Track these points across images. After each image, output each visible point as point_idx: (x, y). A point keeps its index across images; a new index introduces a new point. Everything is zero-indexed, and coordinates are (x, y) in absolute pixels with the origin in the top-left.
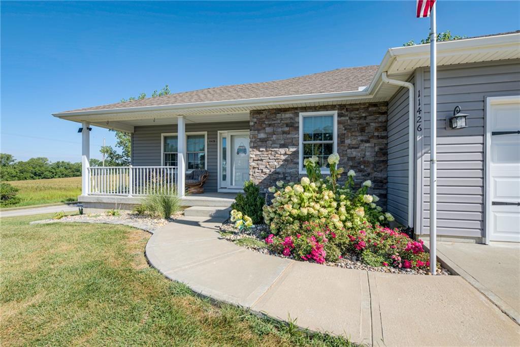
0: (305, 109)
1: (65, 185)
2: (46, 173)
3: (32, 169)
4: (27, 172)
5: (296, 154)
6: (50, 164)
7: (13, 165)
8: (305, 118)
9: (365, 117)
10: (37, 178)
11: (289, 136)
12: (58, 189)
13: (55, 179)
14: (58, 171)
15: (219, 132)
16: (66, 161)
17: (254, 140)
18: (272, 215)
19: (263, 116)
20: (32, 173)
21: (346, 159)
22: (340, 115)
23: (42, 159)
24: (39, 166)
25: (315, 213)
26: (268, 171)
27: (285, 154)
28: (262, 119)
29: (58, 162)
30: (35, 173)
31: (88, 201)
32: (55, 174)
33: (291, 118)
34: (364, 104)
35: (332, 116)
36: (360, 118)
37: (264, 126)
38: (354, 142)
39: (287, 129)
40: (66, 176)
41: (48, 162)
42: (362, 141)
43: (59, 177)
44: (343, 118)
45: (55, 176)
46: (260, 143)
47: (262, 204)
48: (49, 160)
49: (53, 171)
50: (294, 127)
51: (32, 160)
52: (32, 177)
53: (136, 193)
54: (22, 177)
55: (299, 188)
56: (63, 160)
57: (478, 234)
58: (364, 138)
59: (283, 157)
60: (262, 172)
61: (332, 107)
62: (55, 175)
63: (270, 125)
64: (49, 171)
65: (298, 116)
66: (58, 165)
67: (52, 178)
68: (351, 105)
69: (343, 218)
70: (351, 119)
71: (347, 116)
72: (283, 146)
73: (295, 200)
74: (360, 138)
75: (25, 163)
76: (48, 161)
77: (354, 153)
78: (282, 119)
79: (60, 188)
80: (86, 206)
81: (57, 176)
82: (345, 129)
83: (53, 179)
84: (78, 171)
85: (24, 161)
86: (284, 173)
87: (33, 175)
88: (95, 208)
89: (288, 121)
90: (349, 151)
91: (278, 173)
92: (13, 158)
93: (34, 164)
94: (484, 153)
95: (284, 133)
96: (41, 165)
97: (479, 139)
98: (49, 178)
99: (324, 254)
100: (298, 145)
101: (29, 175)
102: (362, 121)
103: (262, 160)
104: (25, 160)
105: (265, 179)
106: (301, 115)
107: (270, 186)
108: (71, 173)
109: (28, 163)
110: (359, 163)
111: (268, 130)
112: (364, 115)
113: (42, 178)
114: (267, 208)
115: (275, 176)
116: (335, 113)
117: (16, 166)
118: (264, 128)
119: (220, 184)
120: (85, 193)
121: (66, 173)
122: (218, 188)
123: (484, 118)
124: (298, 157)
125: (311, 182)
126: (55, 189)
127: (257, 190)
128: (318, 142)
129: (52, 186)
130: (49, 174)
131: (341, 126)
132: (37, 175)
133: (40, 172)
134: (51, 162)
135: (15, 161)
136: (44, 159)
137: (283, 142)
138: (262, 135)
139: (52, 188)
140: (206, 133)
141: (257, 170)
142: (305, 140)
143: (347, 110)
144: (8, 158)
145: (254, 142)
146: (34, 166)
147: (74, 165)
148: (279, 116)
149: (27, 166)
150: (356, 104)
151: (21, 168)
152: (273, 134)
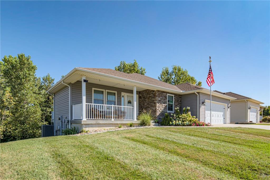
0: (168, 93)
11: (165, 100)
15: (122, 93)
27: (165, 106)
28: (159, 93)
31: (90, 123)
33: (166, 95)
37: (160, 96)
46: (159, 102)
60: (160, 111)
70: (176, 98)
72: (164, 103)
74: (177, 103)
90: (176, 106)
97: (205, 106)
100: (167, 103)
120: (84, 119)
138: (159, 99)
140: (116, 92)
143: (175, 95)
152: (162, 99)
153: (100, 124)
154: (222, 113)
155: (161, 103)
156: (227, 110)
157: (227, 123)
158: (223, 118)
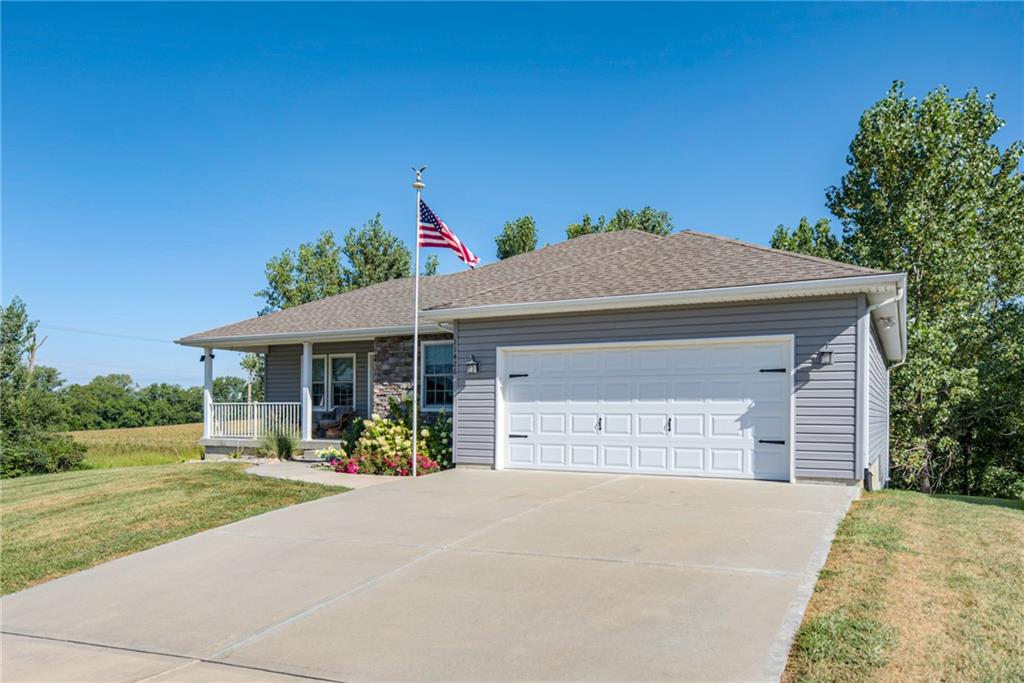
0: (426, 337)
1: (171, 442)
2: (129, 413)
3: (97, 403)
4: (89, 411)
6: (137, 390)
7: (60, 395)
8: (427, 348)
10: (109, 425)
12: (156, 450)
13: (149, 429)
14: (153, 408)
15: (369, 353)
16: (170, 383)
17: (377, 372)
19: (386, 344)
20: (98, 413)
23: (118, 378)
24: (114, 396)
27: (408, 389)
28: (385, 347)
29: (154, 386)
30: (105, 412)
31: (211, 445)
32: (146, 415)
37: (388, 356)
39: (409, 360)
40: (171, 421)
41: (132, 386)
43: (156, 424)
45: (146, 422)
46: (383, 376)
48: (135, 382)
49: (143, 407)
51: (98, 379)
52: (99, 424)
53: (261, 434)
54: (77, 422)
56: (164, 382)
57: (491, 462)
62: (148, 419)
63: (393, 355)
64: (135, 409)
65: (420, 345)
66: (153, 394)
67: (140, 426)
72: (406, 380)
75: (84, 387)
76: (131, 382)
78: (404, 349)
79: (161, 448)
80: (208, 451)
81: (151, 422)
83: (144, 428)
84: (197, 410)
85: (82, 384)
87: (101, 419)
88: (217, 453)
89: (410, 351)
92: (60, 378)
93: (102, 390)
94: (495, 393)
95: (406, 364)
96: (117, 394)
98: (134, 426)
100: (420, 378)
101: (92, 418)
103: (385, 396)
104: (84, 382)
106: (423, 343)
108: (182, 414)
109: (90, 388)
111: (392, 360)
113: (119, 427)
117: (66, 397)
118: (388, 359)
120: (207, 435)
121: (170, 414)
123: (495, 364)
124: (419, 392)
126: (152, 449)
128: (440, 375)
129: (146, 444)
130: (136, 416)
132: (109, 418)
133: (114, 410)
134: (138, 386)
135: (65, 385)
136: (124, 379)
137: (405, 375)
138: (386, 367)
139: (145, 449)
140: (354, 355)
141: (380, 407)
142: (427, 373)
144: (50, 376)
145: (378, 375)
146: (103, 396)
147: (187, 393)
148: (401, 344)
149: (88, 395)
151: (76, 402)
152: (396, 365)
154: (741, 402)
155: (391, 382)
156: (797, 381)
157: (793, 480)
158: (755, 437)
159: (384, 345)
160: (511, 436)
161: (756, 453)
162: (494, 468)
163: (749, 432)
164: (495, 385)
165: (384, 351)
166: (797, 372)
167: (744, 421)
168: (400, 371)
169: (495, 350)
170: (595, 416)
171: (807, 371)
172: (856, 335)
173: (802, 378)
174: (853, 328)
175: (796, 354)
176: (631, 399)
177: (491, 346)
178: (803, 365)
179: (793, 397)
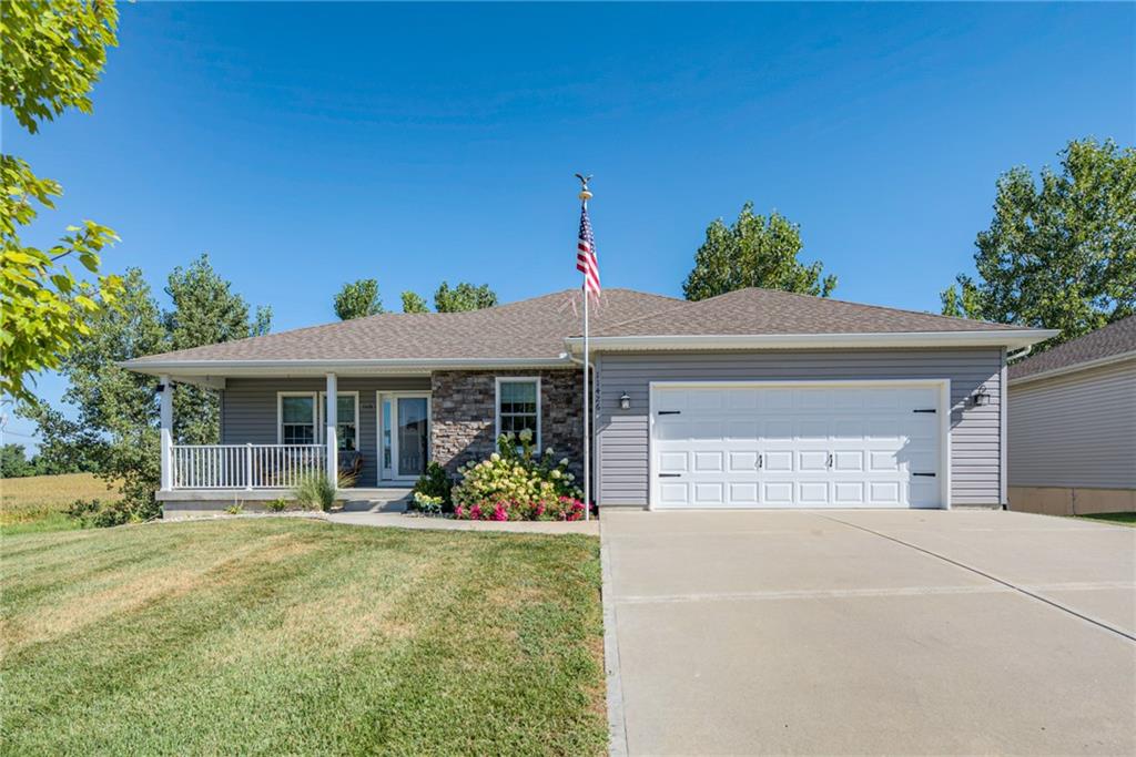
0: (502, 372)
5: (491, 429)
8: (502, 384)
9: (572, 387)
11: (483, 406)
15: (378, 392)
17: (437, 410)
18: (462, 496)
19: (449, 379)
21: (551, 436)
22: (543, 383)
25: (504, 487)
26: (456, 451)
27: (479, 428)
28: (447, 382)
31: (175, 499)
33: (485, 384)
34: (571, 370)
35: (534, 384)
36: (566, 387)
37: (451, 392)
38: (560, 415)
39: (480, 397)
42: (568, 414)
44: (547, 386)
46: (445, 415)
47: (450, 486)
50: (488, 394)
53: (259, 484)
55: (489, 465)
57: (645, 503)
58: (571, 411)
59: (475, 433)
60: (449, 451)
61: (535, 372)
63: (458, 392)
65: (494, 381)
68: (556, 370)
69: (530, 491)
70: (556, 387)
71: (551, 383)
72: (475, 418)
73: (485, 477)
74: (566, 411)
77: (560, 428)
78: (474, 385)
80: (169, 507)
82: (550, 400)
86: (477, 454)
88: (186, 509)
89: (482, 387)
90: (554, 426)
91: (470, 453)
94: (648, 430)
95: (476, 401)
97: (645, 418)
99: (506, 514)
100: (494, 418)
102: (569, 391)
103: (448, 436)
105: (451, 461)
106: (498, 380)
107: (460, 466)
110: (566, 440)
111: (457, 397)
112: (570, 383)
114: (456, 489)
115: (466, 457)
116: (538, 379)
118: (451, 395)
119: (381, 476)
120: (166, 486)
122: (379, 479)
123: (648, 400)
124: (494, 433)
125: (501, 458)
127: (444, 472)
128: (519, 414)
131: (545, 396)
137: (475, 414)
138: (448, 404)
140: (356, 394)
141: (441, 449)
142: (502, 411)
143: (552, 376)
145: (438, 413)
148: (470, 379)
150: (561, 370)
152: (463, 402)
153: (204, 501)
154: (896, 439)
155: (455, 421)
156: (952, 420)
157: (949, 507)
158: (909, 470)
159: (444, 379)
160: (661, 475)
161: (911, 485)
162: (646, 508)
163: (904, 466)
164: (648, 422)
165: (446, 387)
166: (953, 412)
167: (900, 456)
168: (469, 410)
169: (648, 385)
170: (755, 454)
171: (959, 412)
172: (1000, 382)
173: (956, 417)
174: (997, 375)
175: (952, 397)
176: (793, 436)
177: (644, 381)
178: (957, 407)
179: (949, 435)
